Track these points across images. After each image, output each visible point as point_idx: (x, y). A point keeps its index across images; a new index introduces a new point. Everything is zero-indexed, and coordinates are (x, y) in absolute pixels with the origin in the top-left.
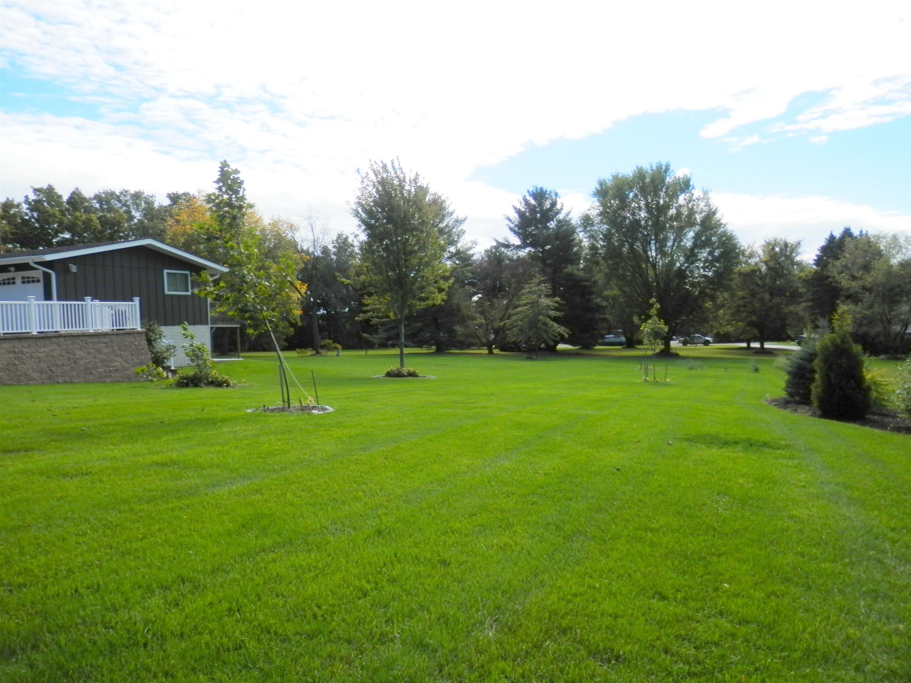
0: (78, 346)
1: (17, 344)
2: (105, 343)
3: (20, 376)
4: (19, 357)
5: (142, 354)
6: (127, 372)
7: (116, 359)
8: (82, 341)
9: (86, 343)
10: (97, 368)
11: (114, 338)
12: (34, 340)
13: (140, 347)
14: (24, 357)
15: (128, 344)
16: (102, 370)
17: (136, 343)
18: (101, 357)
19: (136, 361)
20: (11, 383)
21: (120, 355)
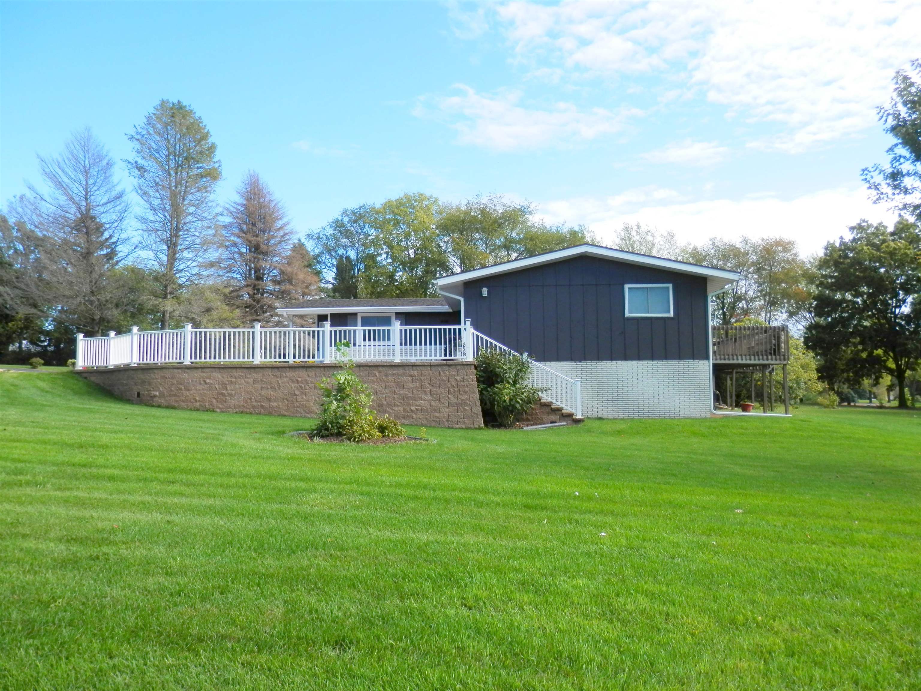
0: (374, 379)
1: (303, 373)
2: (411, 376)
3: (298, 407)
4: (301, 387)
5: (465, 392)
6: (437, 415)
7: (424, 396)
8: (380, 372)
9: (386, 375)
10: (395, 405)
11: (426, 371)
12: (322, 369)
13: (465, 383)
14: (307, 387)
15: (445, 378)
16: (401, 408)
17: (458, 378)
18: (402, 392)
19: (453, 400)
20: (287, 414)
21: (430, 391)
